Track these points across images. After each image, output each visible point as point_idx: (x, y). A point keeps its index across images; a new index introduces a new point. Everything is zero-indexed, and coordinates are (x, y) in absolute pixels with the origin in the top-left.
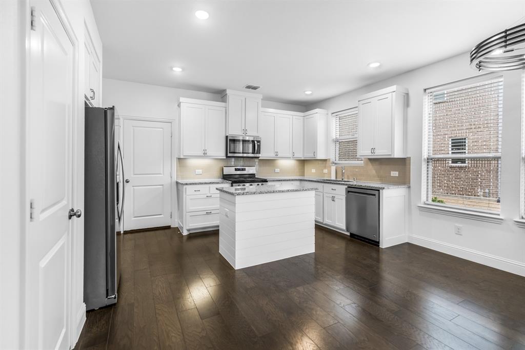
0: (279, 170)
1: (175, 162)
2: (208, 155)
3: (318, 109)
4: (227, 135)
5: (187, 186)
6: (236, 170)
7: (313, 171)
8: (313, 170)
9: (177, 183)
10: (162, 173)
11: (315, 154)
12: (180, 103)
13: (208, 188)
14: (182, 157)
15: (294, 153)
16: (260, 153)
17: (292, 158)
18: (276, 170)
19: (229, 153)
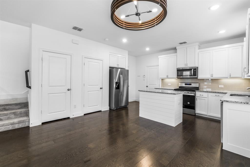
4: (177, 68)
6: (185, 84)
10: (157, 84)
15: (230, 74)
16: (196, 76)
17: (229, 77)
18: (220, 86)
19: (177, 76)
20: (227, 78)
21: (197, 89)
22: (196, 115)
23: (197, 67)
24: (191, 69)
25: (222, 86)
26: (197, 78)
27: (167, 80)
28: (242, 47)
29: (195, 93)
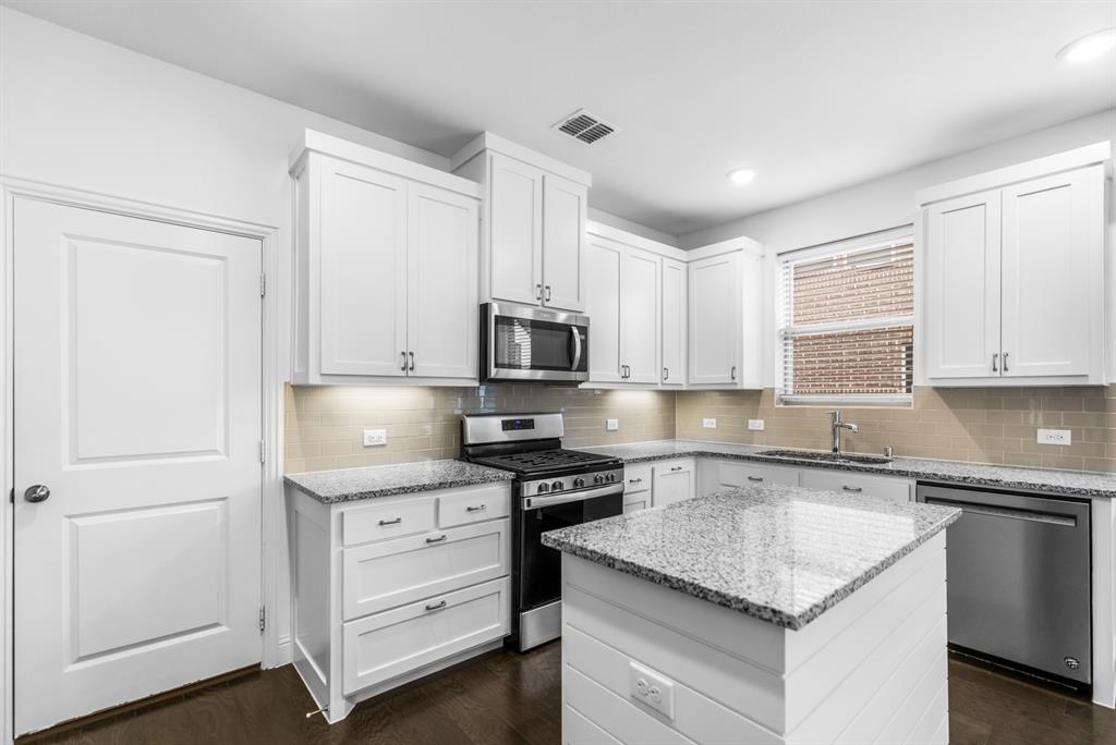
0: (616, 421)
1: (279, 401)
2: (418, 372)
3: (744, 237)
4: (487, 300)
5: (346, 508)
6: (506, 426)
7: (709, 423)
8: (705, 420)
9: (289, 485)
10: (221, 450)
11: (736, 374)
12: (307, 151)
13: (432, 508)
14: (314, 379)
16: (585, 370)
18: (610, 423)
25: (615, 424)
28: (687, 267)
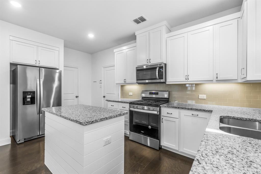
1: (120, 87)
2: (127, 82)
10: (115, 94)
15: (217, 74)
16: (163, 79)
17: (214, 81)
18: (201, 96)
19: (137, 80)
20: (211, 81)
21: (166, 101)
22: (163, 147)
23: (165, 65)
24: (156, 68)
25: (204, 97)
26: (164, 83)
27: (128, 87)
28: (238, 20)
29: (160, 110)
